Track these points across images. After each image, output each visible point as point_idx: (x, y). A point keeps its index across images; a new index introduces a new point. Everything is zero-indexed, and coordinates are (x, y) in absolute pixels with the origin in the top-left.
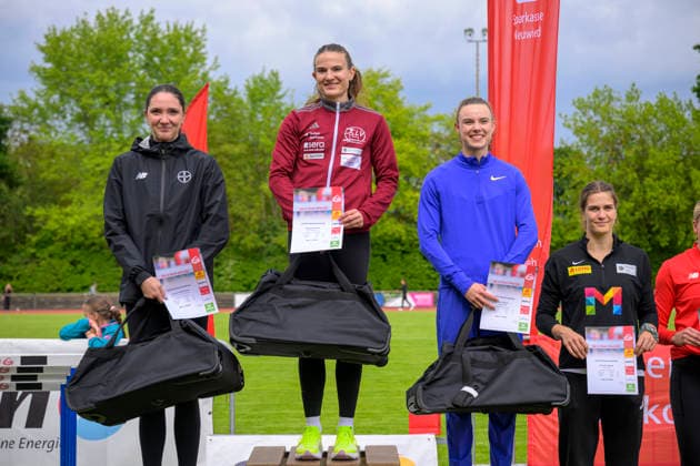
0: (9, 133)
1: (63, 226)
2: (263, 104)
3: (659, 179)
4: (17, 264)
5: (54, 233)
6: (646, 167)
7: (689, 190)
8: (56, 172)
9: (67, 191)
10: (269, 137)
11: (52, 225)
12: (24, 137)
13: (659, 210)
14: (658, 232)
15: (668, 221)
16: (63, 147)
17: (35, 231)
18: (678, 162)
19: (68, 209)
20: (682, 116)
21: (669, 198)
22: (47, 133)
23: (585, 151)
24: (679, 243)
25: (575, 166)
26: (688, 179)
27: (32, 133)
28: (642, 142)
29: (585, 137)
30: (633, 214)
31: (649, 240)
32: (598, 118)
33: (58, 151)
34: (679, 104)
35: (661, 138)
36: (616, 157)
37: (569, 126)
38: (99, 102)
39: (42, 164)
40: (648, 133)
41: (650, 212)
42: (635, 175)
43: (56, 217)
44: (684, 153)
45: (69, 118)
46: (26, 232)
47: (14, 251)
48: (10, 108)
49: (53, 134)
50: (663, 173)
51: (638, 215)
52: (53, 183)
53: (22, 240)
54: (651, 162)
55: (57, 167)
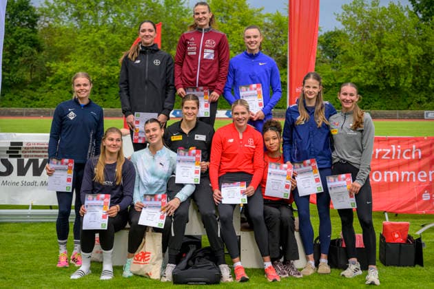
0: (38, 22)
1: (66, 73)
2: (173, 7)
3: (390, 49)
4: (42, 93)
5: (61, 76)
6: (383, 43)
7: (406, 55)
8: (62, 43)
9: (68, 53)
10: (176, 25)
11: (60, 72)
12: (46, 24)
13: (389, 66)
14: (389, 78)
15: (394, 72)
16: (67, 30)
17: (51, 75)
18: (400, 40)
19: (68, 64)
20: (403, 14)
21: (395, 60)
22: (58, 23)
23: (348, 33)
24: (401, 85)
25: (343, 42)
26: (406, 49)
27: (50, 22)
28: (380, 29)
29: (349, 26)
30: (375, 69)
31: (384, 83)
32: (356, 15)
33: (63, 32)
34: (401, 8)
35: (390, 27)
36: (366, 37)
37: (340, 20)
38: (86, 6)
39: (56, 39)
40: (384, 24)
41: (385, 67)
42: (376, 47)
43: (62, 67)
44: (404, 35)
45: (70, 14)
46: (47, 75)
47: (40, 86)
48: (39, 9)
49: (61, 23)
50: (392, 46)
51: (378, 69)
52: (60, 49)
53: (44, 80)
54: (385, 39)
55: (63, 41)
